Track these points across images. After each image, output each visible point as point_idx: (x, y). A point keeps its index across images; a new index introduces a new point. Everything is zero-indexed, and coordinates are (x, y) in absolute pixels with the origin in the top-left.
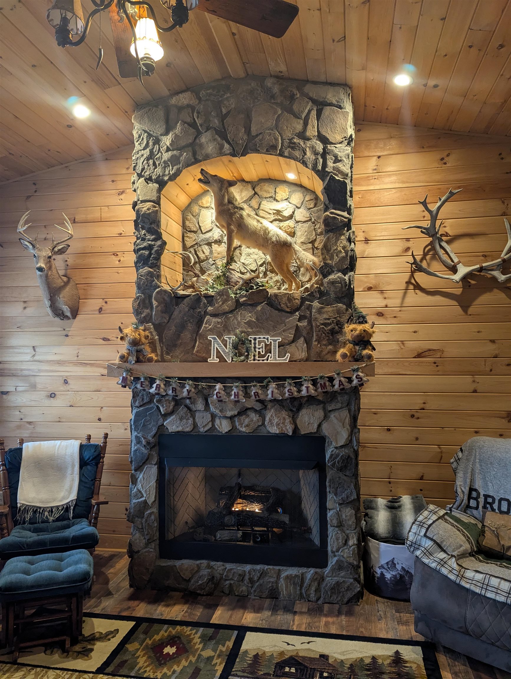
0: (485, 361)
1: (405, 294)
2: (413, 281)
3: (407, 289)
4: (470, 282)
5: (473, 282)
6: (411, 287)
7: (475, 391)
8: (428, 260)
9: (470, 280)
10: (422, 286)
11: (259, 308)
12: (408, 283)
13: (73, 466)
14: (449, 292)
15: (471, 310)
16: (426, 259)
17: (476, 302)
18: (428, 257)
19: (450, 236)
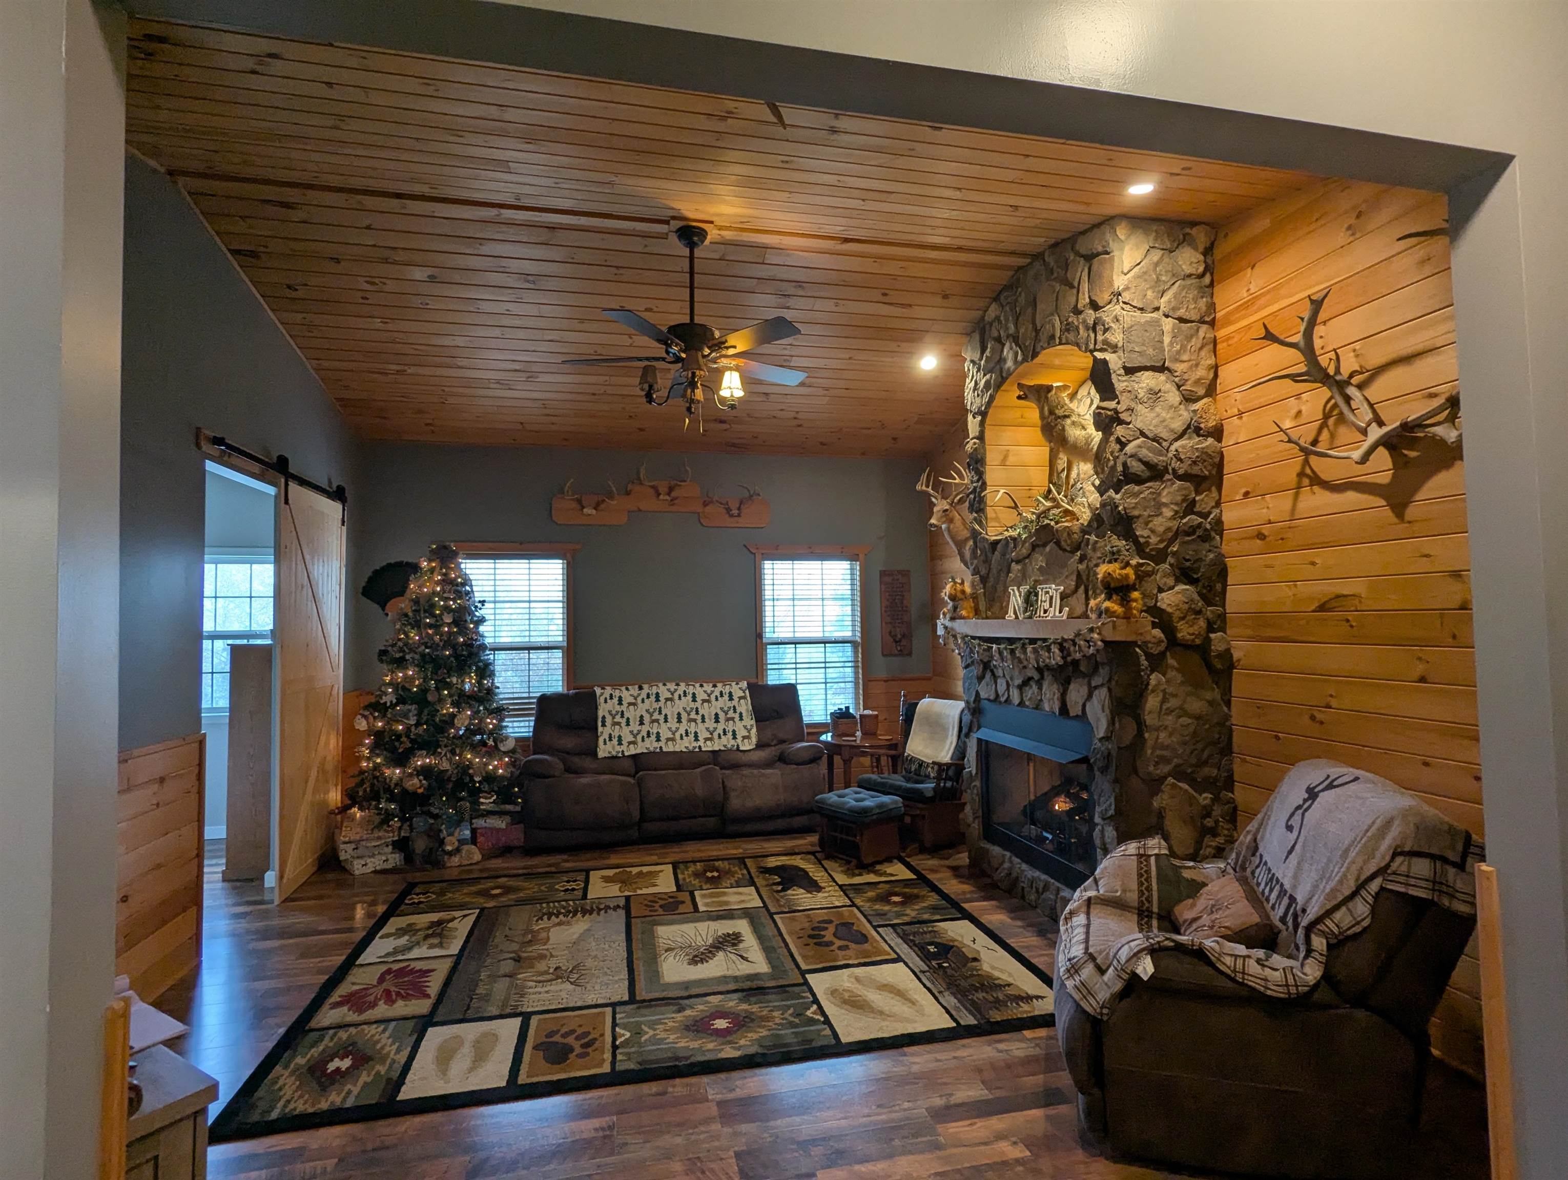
0: (1442, 616)
1: (1296, 496)
2: (1308, 471)
3: (1299, 487)
4: (1406, 455)
5: (1413, 454)
6: (1306, 481)
7: (1422, 680)
8: (1331, 428)
9: (1405, 452)
10: (1324, 476)
11: (1048, 549)
12: (1301, 474)
13: (953, 728)
14: (1369, 481)
15: (1411, 512)
16: (1327, 426)
17: (1419, 496)
18: (1331, 421)
19: (1368, 371)
